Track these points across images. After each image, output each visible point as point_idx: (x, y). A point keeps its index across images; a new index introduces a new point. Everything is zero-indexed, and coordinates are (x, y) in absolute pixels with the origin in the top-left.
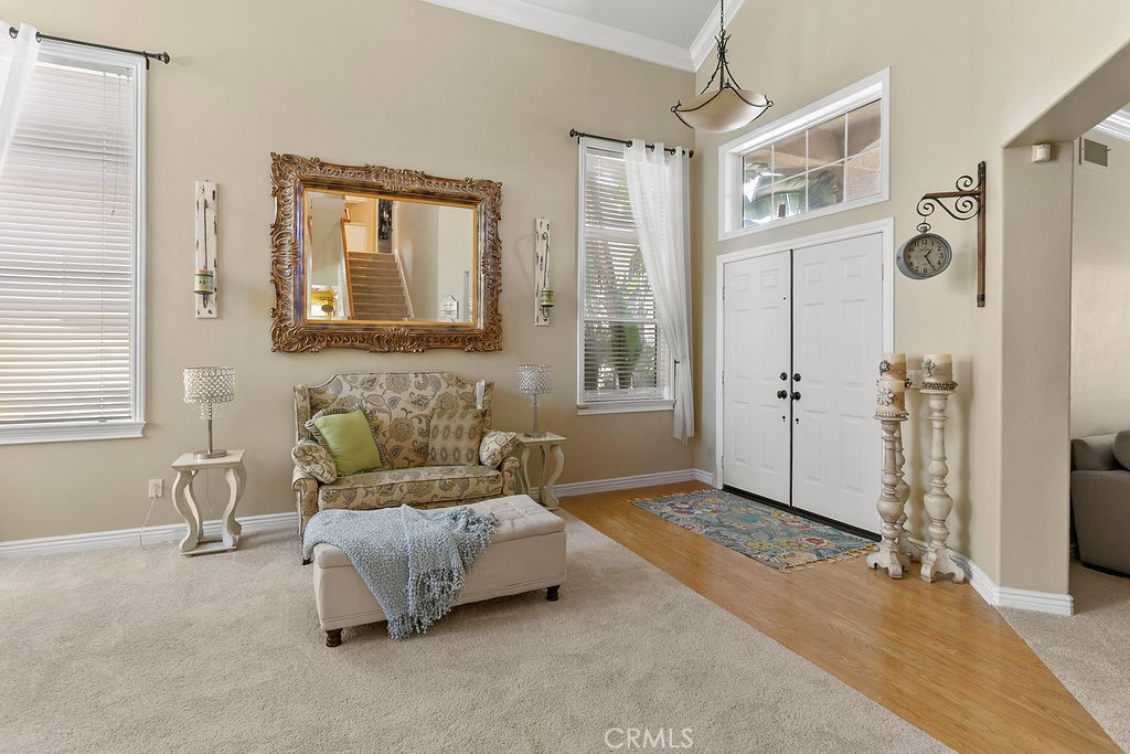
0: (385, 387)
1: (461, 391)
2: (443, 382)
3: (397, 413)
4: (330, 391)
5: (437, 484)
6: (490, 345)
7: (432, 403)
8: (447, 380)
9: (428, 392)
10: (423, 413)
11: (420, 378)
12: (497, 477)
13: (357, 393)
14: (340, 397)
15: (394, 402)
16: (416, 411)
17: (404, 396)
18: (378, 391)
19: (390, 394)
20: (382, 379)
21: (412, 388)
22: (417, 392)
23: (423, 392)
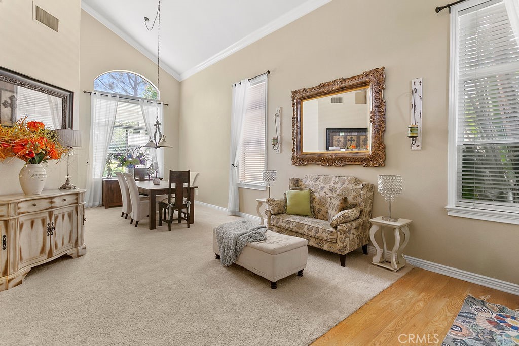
0: (321, 181)
1: (355, 187)
2: (346, 181)
3: (322, 194)
4: (303, 182)
5: (306, 227)
6: (376, 163)
7: (338, 192)
8: (349, 181)
9: (338, 186)
10: (333, 195)
11: (337, 179)
12: (332, 232)
13: (310, 183)
14: (306, 184)
15: (322, 188)
16: (330, 194)
17: (327, 187)
18: (318, 183)
19: (322, 185)
20: (321, 178)
21: (332, 184)
22: (333, 185)
23: (336, 186)
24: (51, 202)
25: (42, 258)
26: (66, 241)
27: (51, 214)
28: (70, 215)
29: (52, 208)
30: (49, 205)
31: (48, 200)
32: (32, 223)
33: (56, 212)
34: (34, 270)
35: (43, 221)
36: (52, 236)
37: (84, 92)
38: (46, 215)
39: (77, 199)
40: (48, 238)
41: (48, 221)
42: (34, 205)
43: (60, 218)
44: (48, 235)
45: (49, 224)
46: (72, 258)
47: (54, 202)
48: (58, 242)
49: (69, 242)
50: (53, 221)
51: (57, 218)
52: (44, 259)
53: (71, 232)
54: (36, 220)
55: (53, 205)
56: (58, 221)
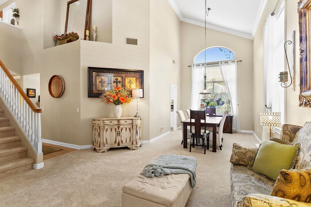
24: (119, 122)
25: (115, 145)
26: (128, 141)
27: (119, 127)
28: (130, 129)
29: (119, 124)
30: (118, 123)
31: (117, 121)
32: (111, 130)
33: (121, 127)
34: (111, 149)
35: (116, 129)
36: (120, 137)
37: (189, 66)
38: (117, 127)
39: (133, 122)
40: (118, 137)
41: (117, 130)
42: (111, 122)
43: (124, 130)
44: (118, 136)
45: (118, 131)
46: (130, 149)
47: (120, 122)
48: (123, 140)
49: (130, 142)
50: (120, 130)
51: (122, 129)
52: (116, 146)
53: (130, 137)
54: (112, 129)
55: (119, 123)
56: (123, 131)
